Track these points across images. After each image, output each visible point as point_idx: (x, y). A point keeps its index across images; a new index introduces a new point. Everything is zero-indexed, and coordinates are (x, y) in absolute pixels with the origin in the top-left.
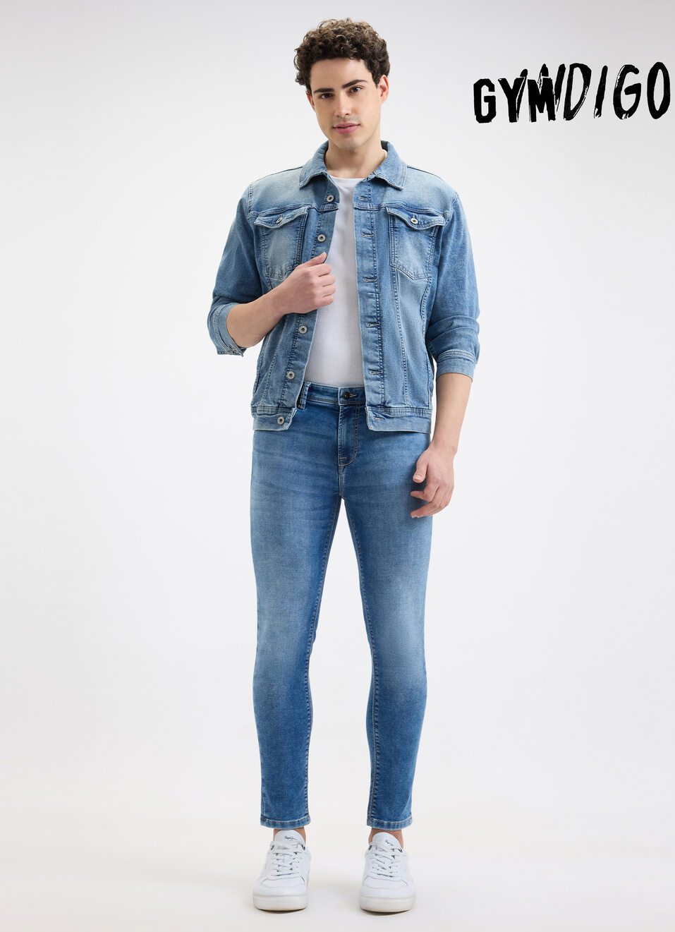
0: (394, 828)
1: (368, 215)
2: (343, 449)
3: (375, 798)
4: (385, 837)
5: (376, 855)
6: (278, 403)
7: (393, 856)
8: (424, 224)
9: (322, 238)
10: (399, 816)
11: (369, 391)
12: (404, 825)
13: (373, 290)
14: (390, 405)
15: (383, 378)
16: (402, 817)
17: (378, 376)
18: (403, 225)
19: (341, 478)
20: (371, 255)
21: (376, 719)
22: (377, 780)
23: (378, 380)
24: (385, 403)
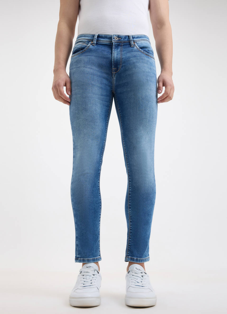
0: (139, 261)
3: (129, 246)
4: (136, 266)
5: (133, 275)
7: (142, 276)
10: (143, 255)
12: (146, 260)
16: (144, 256)
19: (114, 80)
21: (130, 204)
22: (130, 236)
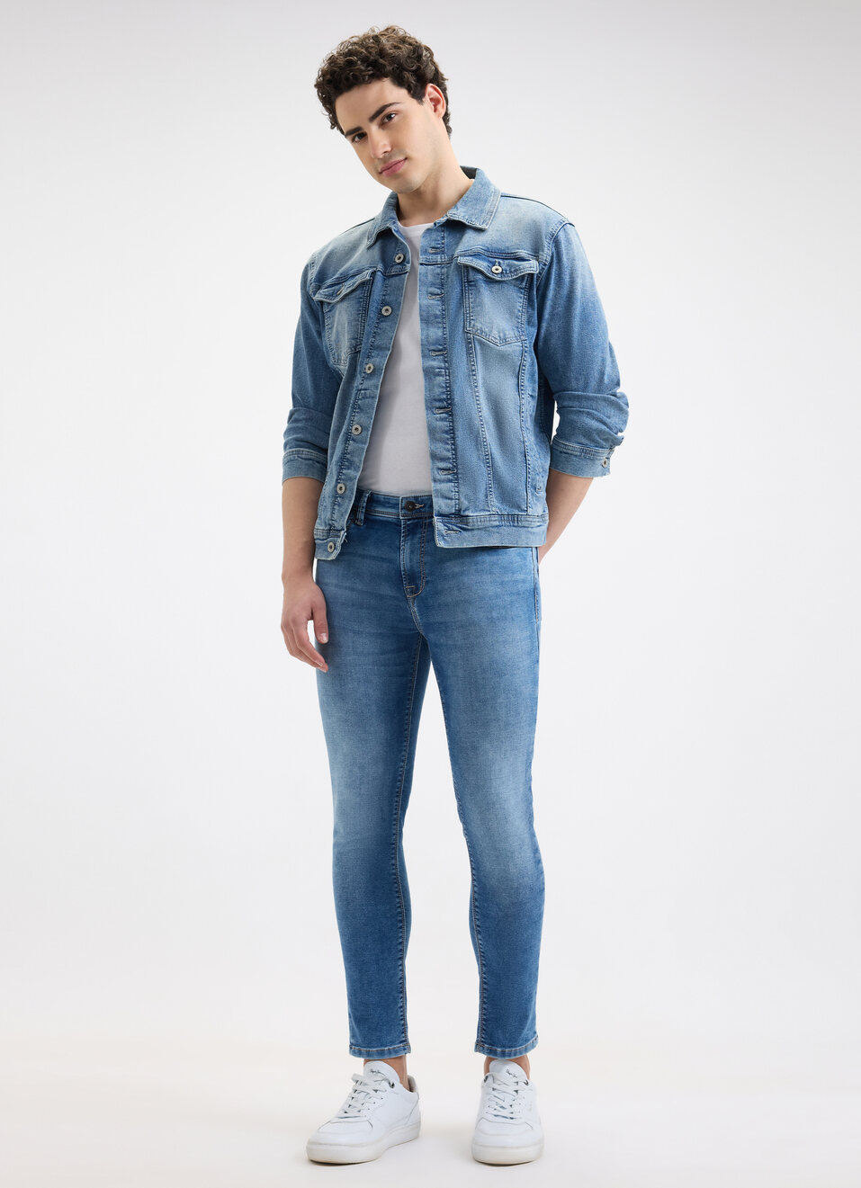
1: (438, 271)
2: (408, 575)
4: (506, 1067)
6: (329, 525)
7: (516, 1091)
8: (511, 272)
9: (387, 310)
11: (437, 496)
13: (443, 365)
14: (467, 513)
15: (457, 479)
16: (521, 1042)
17: (450, 477)
18: (480, 276)
19: (414, 612)
20: (440, 320)
23: (450, 481)
24: (460, 510)
